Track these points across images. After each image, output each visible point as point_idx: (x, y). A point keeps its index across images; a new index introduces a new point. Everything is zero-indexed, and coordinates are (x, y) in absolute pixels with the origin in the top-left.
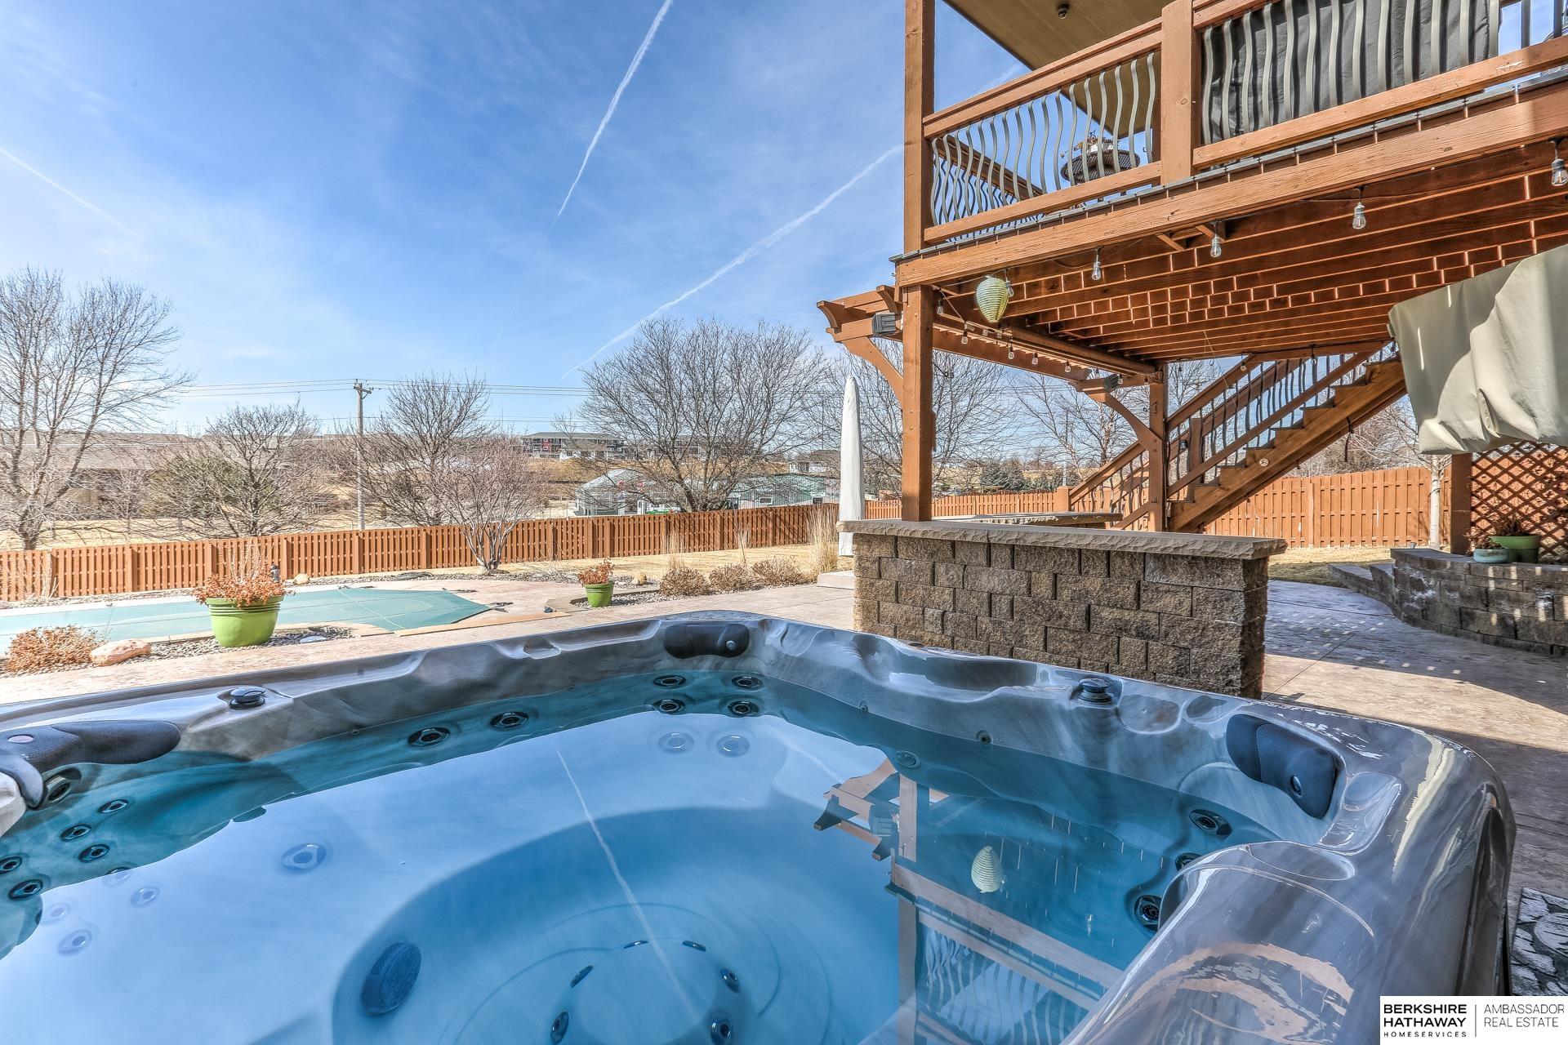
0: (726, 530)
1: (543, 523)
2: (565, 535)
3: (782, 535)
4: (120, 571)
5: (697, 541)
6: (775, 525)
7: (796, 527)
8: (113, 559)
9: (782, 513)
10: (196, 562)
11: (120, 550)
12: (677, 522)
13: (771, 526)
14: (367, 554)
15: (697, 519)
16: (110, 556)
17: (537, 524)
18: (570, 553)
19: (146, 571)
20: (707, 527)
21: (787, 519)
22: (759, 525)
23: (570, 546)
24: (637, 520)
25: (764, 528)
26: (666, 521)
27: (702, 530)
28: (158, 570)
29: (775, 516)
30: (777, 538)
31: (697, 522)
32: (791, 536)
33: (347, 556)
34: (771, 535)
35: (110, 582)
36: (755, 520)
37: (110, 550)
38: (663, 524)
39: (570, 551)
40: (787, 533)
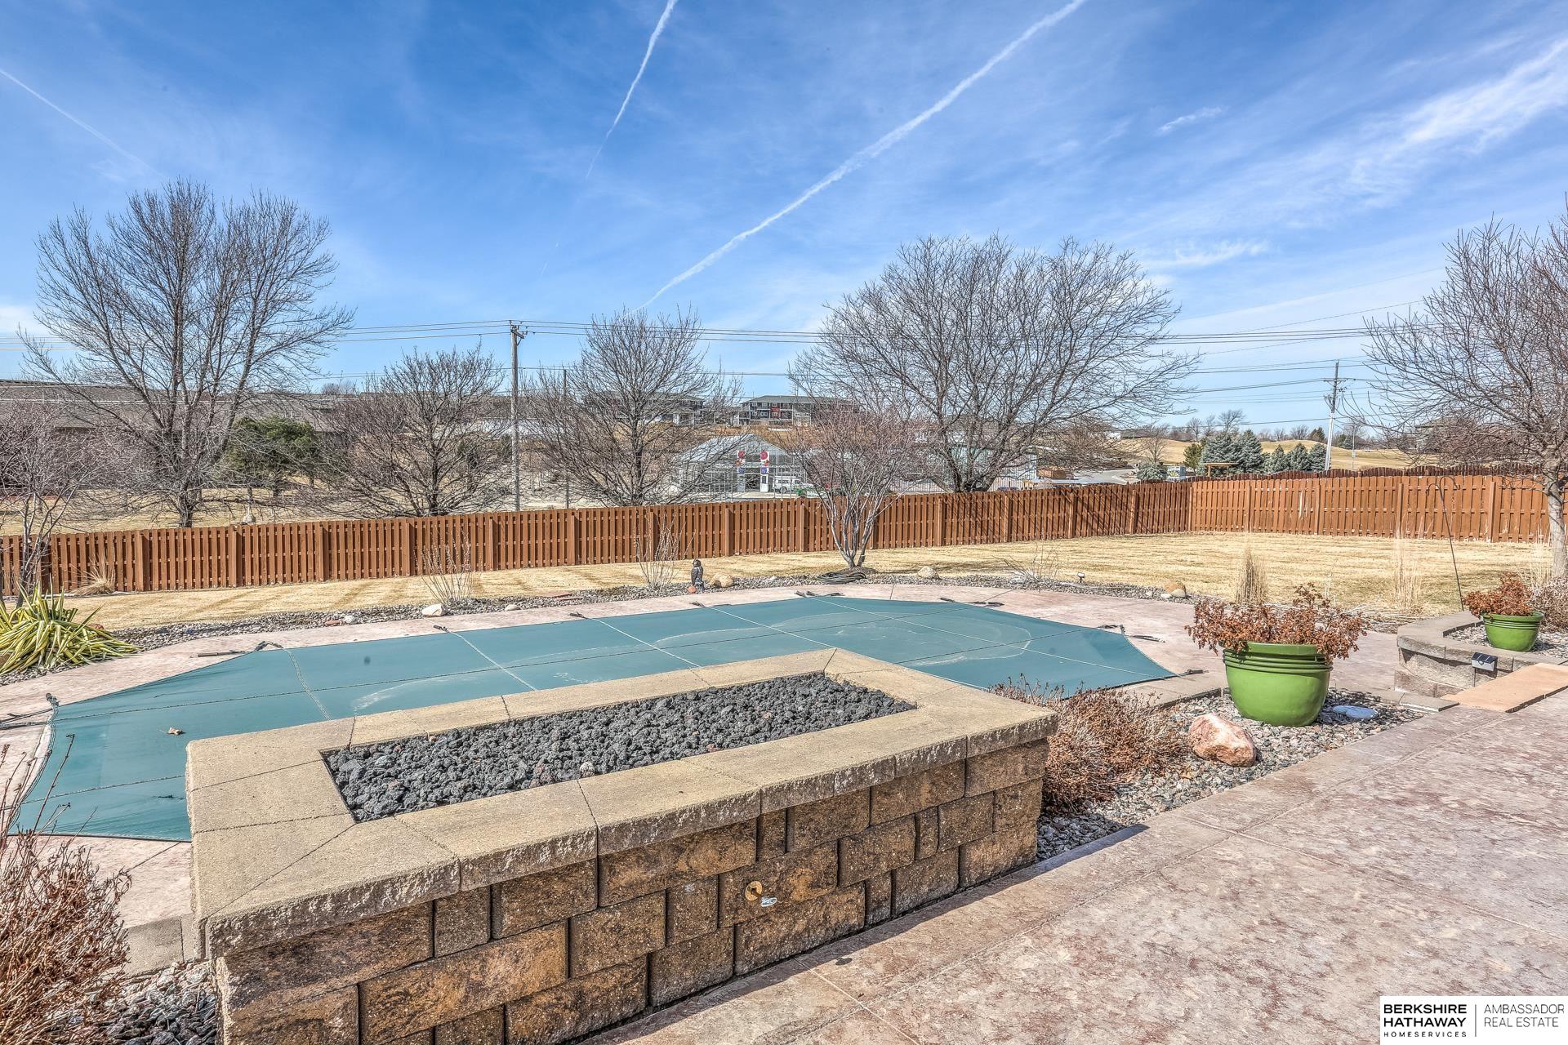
0: (1015, 516)
1: (792, 503)
2: (818, 519)
3: (1084, 524)
4: (311, 554)
5: (979, 529)
6: (1076, 510)
7: (1101, 513)
8: (303, 539)
9: (1086, 495)
10: (393, 546)
11: (310, 528)
12: (956, 506)
13: (1071, 511)
14: (584, 539)
15: (979, 502)
16: (299, 535)
17: (785, 505)
18: (824, 543)
19: (338, 554)
20: (991, 512)
21: (1091, 503)
22: (1056, 510)
23: (824, 534)
24: (906, 501)
25: (1062, 514)
26: (943, 503)
27: (985, 517)
28: (350, 554)
29: (1076, 499)
30: (1078, 527)
31: (980, 505)
32: (1095, 526)
33: (562, 540)
34: (1070, 524)
35: (299, 567)
36: (1051, 504)
37: (299, 529)
38: (939, 508)
39: (824, 539)
40: (1090, 521)
